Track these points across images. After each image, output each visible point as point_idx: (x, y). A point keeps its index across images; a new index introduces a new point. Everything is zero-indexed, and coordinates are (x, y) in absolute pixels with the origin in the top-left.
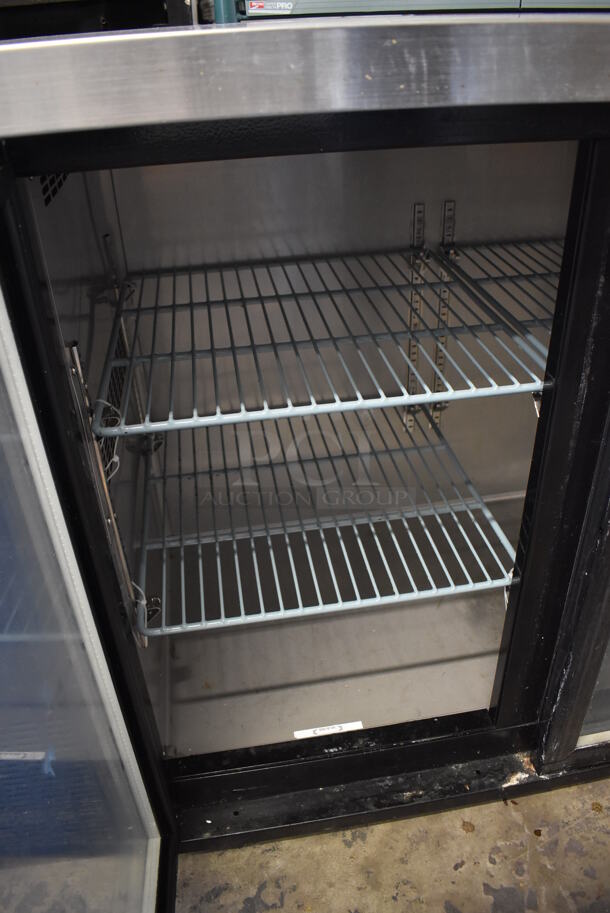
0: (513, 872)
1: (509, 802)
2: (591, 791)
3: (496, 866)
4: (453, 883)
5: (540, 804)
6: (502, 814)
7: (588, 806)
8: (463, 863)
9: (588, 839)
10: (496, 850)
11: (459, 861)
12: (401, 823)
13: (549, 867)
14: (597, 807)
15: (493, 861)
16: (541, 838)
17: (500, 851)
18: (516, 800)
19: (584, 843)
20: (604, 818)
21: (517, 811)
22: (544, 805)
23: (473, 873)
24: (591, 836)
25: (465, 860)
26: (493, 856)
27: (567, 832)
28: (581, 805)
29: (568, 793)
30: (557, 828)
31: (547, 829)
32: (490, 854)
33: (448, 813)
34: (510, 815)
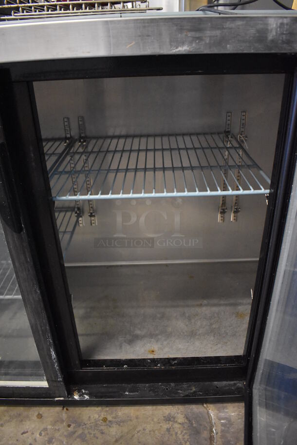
0: (47, 442)
1: (65, 408)
2: (106, 411)
3: (41, 437)
4: (17, 440)
5: (79, 412)
6: (58, 413)
7: (101, 418)
8: (27, 432)
9: (91, 434)
10: (45, 429)
11: (26, 431)
12: (12, 408)
13: (64, 443)
14: (105, 420)
15: (40, 434)
16: (69, 429)
17: (47, 431)
18: (69, 408)
19: (88, 436)
20: (105, 425)
21: (66, 413)
22: (80, 414)
23: (28, 438)
24: (93, 433)
25: (29, 431)
26: (42, 432)
27: (83, 428)
28: (97, 417)
29: (95, 410)
30: (79, 426)
31: (74, 425)
32: (42, 430)
33: (35, 408)
34: (62, 415)
